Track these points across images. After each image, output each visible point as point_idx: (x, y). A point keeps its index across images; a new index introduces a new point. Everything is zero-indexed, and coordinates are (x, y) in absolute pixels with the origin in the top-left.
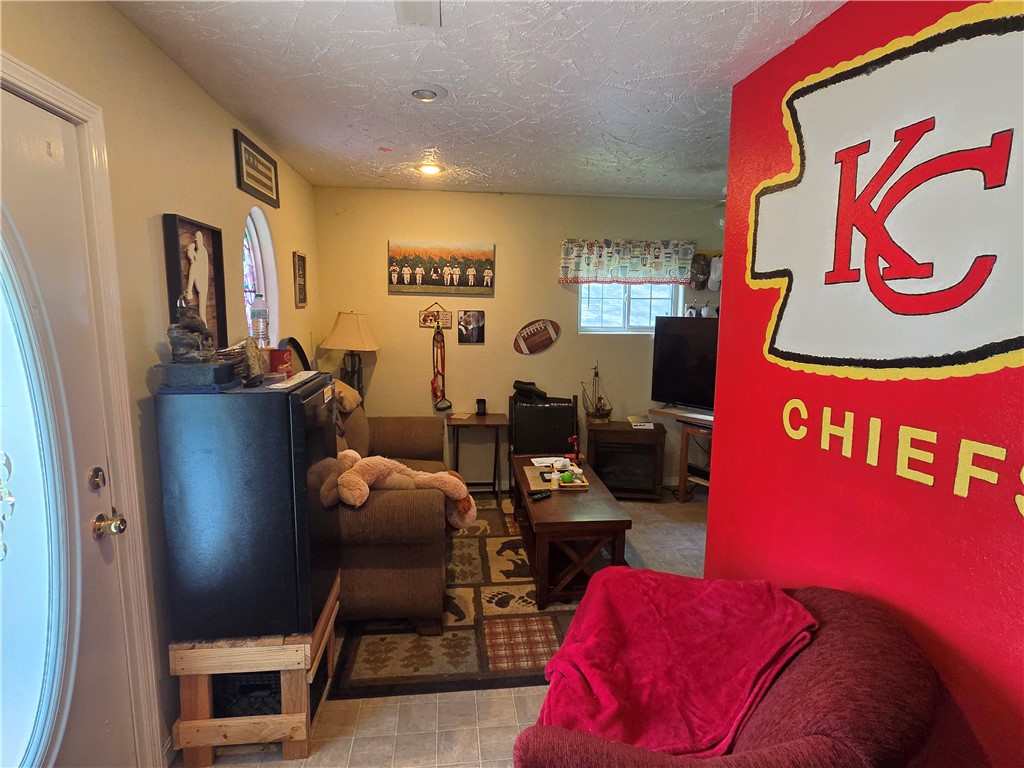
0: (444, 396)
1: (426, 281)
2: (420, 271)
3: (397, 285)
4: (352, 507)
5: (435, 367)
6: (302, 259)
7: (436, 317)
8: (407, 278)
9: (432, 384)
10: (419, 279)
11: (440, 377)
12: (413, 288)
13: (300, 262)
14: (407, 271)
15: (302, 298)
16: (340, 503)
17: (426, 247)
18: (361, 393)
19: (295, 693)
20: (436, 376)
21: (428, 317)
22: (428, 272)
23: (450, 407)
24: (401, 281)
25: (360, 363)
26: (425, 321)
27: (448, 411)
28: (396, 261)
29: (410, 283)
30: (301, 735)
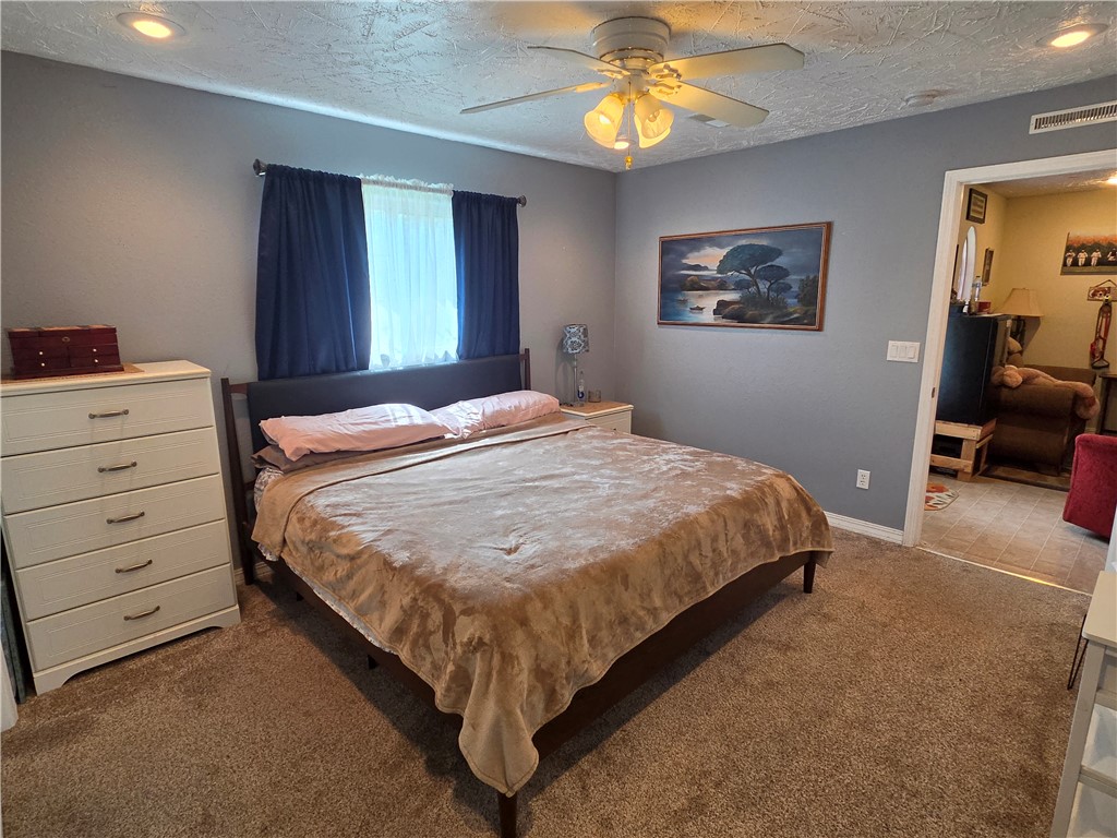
0: (1102, 357)
1: (1100, 262)
2: (1096, 255)
3: (1071, 267)
4: (1010, 388)
5: (1098, 332)
6: (992, 253)
7: (1106, 292)
8: (1081, 261)
9: (1092, 346)
10: (1094, 261)
11: (1101, 342)
12: (1086, 269)
13: (989, 254)
14: (1082, 257)
15: (986, 279)
16: (1003, 385)
17: (1107, 235)
18: (1022, 346)
19: (968, 451)
20: (1096, 339)
21: (1095, 293)
22: (1105, 255)
23: (1108, 366)
24: (1075, 263)
25: (1024, 326)
26: (1094, 295)
27: (1105, 370)
28: (1073, 248)
29: (1084, 265)
30: (969, 470)
